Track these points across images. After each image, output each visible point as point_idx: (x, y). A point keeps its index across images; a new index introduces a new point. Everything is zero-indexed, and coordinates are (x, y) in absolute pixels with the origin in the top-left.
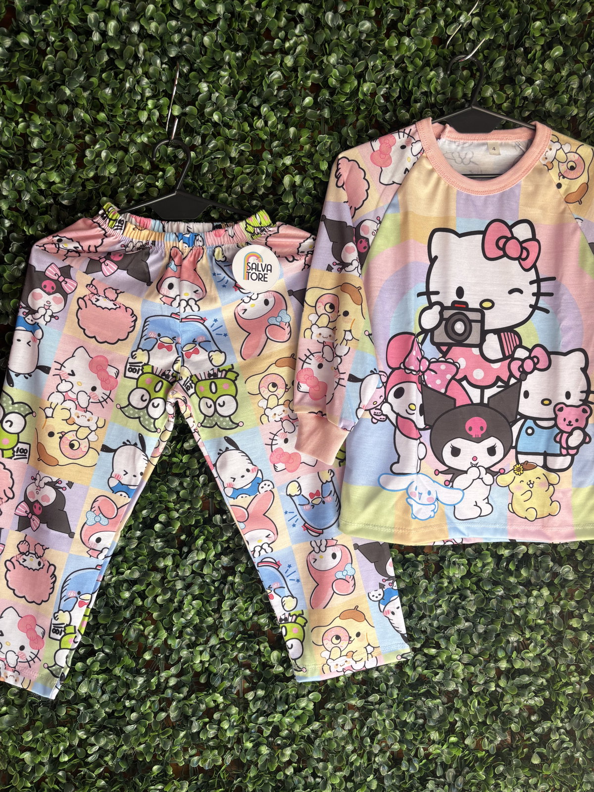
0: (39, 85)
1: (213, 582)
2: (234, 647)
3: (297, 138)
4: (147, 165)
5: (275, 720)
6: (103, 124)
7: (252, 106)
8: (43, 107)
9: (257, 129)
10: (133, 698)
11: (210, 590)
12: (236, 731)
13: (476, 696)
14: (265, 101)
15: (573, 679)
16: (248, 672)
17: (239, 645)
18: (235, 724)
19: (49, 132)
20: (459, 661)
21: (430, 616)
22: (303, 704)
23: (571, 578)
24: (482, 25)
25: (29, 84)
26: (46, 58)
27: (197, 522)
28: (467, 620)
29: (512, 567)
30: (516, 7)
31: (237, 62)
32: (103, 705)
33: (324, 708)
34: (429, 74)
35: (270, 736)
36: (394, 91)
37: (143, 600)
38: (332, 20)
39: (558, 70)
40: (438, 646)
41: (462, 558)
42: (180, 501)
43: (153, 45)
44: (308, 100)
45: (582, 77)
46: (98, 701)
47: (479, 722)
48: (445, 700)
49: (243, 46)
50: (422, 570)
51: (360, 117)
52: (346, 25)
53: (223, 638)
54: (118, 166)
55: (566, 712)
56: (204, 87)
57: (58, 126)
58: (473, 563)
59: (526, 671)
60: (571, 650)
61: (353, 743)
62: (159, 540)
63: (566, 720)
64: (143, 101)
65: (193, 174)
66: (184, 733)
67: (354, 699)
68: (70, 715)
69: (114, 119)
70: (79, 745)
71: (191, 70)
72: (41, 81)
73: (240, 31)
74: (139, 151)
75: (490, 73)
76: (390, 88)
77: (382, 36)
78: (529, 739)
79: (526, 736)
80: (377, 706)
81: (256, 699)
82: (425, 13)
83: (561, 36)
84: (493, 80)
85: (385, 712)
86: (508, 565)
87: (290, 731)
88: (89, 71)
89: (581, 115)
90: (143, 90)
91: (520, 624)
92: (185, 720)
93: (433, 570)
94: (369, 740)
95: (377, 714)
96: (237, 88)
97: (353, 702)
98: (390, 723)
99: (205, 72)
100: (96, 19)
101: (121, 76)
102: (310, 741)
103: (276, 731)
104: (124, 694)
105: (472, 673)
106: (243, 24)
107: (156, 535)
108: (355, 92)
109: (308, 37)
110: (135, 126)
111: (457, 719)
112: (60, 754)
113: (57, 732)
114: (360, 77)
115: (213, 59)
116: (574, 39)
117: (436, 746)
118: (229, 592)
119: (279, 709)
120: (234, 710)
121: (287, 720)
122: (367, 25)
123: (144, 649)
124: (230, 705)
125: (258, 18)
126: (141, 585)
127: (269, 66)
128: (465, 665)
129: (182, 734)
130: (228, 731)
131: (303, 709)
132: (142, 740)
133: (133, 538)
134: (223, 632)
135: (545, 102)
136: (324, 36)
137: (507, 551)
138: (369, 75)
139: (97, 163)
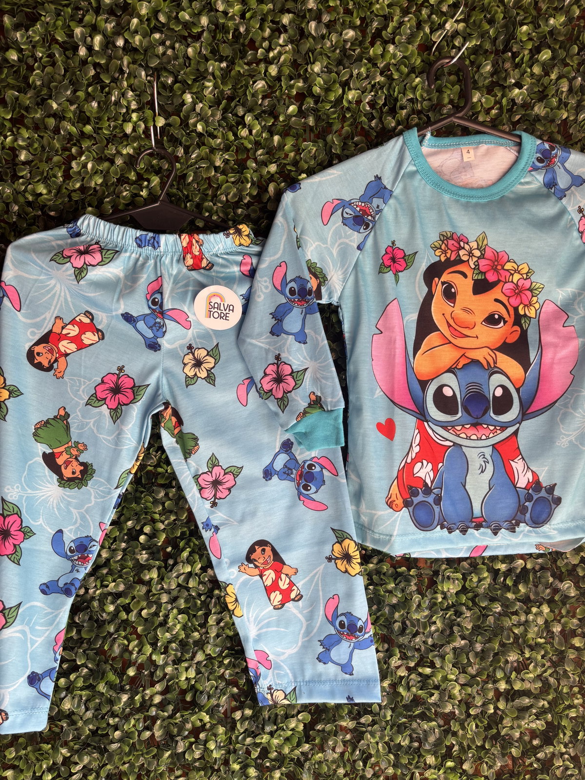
0: (27, 99)
1: (200, 595)
2: (221, 664)
3: (281, 146)
4: (133, 176)
5: (263, 741)
6: (90, 137)
7: (236, 115)
8: (31, 121)
9: (242, 138)
10: (117, 716)
11: (196, 603)
12: (223, 752)
13: (474, 719)
14: (250, 110)
15: (576, 701)
16: (235, 690)
17: (226, 662)
18: (222, 744)
19: (36, 145)
20: (456, 681)
21: (424, 633)
22: (292, 725)
23: (573, 595)
24: (468, 30)
25: (17, 99)
26: (34, 73)
27: (183, 533)
28: (463, 638)
29: (509, 582)
30: (502, 13)
31: (222, 72)
32: (86, 722)
33: (315, 730)
34: (414, 81)
35: (259, 757)
36: (380, 98)
37: (128, 614)
38: (316, 30)
39: (547, 74)
40: (432, 665)
41: (457, 572)
42: (166, 512)
43: (137, 57)
44: (292, 108)
45: (571, 81)
46: (81, 718)
47: (477, 746)
48: (441, 722)
49: (227, 57)
50: (415, 584)
51: (345, 124)
52: (330, 34)
53: (210, 655)
54: (105, 176)
55: (570, 736)
56: (188, 98)
57: (45, 139)
58: (469, 578)
59: (526, 693)
60: (574, 670)
61: (344, 767)
62: (144, 552)
63: (570, 745)
64: (129, 114)
65: (178, 184)
66: (169, 752)
67: (345, 721)
68: (53, 732)
69: (100, 131)
70: (63, 764)
71: (176, 81)
72: (29, 96)
73: (224, 42)
74: (125, 163)
75: (476, 77)
76: (375, 95)
77: (367, 44)
78: (531, 765)
79: (528, 762)
80: (369, 728)
81: (244, 718)
82: (410, 21)
83: (549, 40)
84: (480, 84)
85: (378, 735)
86: (505, 580)
87: (280, 753)
88: (75, 85)
89: (572, 118)
90: (129, 103)
91: (520, 643)
92: (170, 739)
93: (426, 584)
94: (361, 764)
95: (369, 736)
96: (221, 98)
97: (344, 724)
98: (383, 746)
99: (190, 82)
100: (82, 33)
101: (107, 89)
102: (299, 764)
103: (265, 752)
104: (108, 712)
105: (470, 695)
106: (228, 35)
107: (141, 547)
108: (340, 100)
109: (292, 47)
110: (121, 138)
111: (454, 743)
112: (44, 772)
113: (40, 749)
114: (345, 85)
115: (198, 70)
116: (562, 42)
117: (433, 771)
118: (215, 606)
119: (268, 729)
120: (221, 730)
121: (275, 741)
122: (350, 34)
123: (128, 664)
124: (215, 725)
125: (242, 30)
126: (126, 598)
127: (253, 76)
128: (462, 685)
129: (167, 754)
130: (214, 751)
131: (293, 730)
132: (126, 759)
133: (118, 550)
134: (209, 648)
135: (533, 107)
136: (308, 45)
137: (504, 565)
138: (354, 83)
139: (83, 175)
